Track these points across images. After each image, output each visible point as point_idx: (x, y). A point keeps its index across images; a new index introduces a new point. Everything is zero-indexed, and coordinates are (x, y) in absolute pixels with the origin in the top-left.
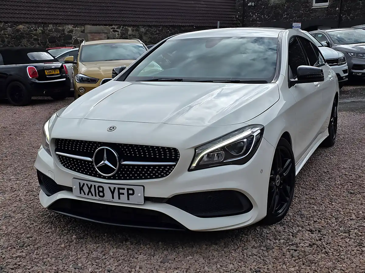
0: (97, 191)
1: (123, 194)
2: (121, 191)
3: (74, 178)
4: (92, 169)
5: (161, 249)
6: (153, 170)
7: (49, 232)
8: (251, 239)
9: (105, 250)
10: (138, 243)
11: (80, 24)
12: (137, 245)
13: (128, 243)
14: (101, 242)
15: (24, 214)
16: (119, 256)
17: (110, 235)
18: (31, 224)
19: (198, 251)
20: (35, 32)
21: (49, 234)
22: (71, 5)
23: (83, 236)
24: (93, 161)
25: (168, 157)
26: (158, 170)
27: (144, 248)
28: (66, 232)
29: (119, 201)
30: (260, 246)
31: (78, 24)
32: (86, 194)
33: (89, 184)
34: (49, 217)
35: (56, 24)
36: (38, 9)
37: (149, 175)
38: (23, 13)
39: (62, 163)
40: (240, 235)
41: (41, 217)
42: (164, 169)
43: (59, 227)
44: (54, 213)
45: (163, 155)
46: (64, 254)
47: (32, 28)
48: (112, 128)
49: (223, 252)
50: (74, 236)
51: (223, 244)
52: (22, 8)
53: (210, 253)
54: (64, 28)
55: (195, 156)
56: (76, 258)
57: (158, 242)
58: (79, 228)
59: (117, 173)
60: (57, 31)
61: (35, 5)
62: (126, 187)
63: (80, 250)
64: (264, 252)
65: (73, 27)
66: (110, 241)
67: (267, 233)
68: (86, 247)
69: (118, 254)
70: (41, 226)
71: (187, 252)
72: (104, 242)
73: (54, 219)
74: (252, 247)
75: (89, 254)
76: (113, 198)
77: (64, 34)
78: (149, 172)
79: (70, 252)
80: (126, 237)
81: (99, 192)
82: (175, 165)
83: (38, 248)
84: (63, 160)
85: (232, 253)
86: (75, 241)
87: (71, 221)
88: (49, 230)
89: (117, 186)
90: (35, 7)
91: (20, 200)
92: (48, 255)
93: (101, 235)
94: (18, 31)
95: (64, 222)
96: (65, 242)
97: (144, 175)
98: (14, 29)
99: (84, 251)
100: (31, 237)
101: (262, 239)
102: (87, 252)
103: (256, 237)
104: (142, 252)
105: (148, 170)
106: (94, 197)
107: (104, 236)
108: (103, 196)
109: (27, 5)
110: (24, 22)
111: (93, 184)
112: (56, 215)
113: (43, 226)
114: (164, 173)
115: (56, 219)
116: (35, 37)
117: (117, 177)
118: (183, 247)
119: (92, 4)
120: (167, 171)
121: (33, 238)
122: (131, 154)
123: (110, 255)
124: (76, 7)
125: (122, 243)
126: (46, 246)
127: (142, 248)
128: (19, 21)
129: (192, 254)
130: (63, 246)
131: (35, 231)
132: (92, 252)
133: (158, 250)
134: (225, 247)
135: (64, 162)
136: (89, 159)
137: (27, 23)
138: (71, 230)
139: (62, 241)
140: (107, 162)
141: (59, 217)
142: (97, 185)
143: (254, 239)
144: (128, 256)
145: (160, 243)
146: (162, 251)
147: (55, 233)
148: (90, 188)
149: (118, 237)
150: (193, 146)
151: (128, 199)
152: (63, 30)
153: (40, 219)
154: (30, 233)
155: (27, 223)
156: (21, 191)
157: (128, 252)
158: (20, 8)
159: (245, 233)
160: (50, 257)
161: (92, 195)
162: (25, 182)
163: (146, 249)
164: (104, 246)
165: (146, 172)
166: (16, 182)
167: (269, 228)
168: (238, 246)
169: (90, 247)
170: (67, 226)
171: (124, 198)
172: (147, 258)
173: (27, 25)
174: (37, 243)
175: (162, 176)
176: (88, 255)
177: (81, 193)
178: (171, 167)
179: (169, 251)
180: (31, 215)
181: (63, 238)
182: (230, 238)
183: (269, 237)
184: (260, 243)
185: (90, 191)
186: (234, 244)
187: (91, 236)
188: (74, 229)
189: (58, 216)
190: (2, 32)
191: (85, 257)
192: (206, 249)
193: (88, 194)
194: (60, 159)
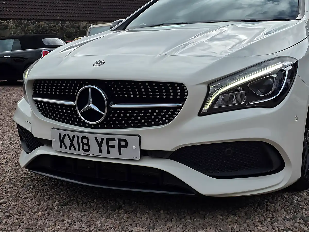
0: (81, 144)
1: (113, 146)
2: (111, 143)
3: (53, 128)
4: (75, 116)
5: (163, 219)
6: (152, 114)
7: (27, 198)
8: (280, 208)
9: (92, 220)
10: (134, 212)
11: (93, 21)
12: (132, 213)
13: (121, 212)
14: (88, 209)
15: (5, 177)
16: (108, 227)
17: (100, 202)
18: (9, 188)
19: (212, 223)
20: (54, 28)
21: (28, 199)
22: (85, 5)
23: (67, 202)
24: (75, 105)
25: (171, 97)
26: (159, 114)
27: (142, 218)
28: (48, 197)
29: (108, 156)
30: (294, 218)
31: (91, 21)
32: (68, 147)
33: (71, 134)
34: (33, 180)
35: (72, 21)
36: (57, 8)
37: (146, 121)
38: (44, 12)
39: (40, 111)
40: (264, 203)
41: (24, 180)
42: (166, 113)
43: (41, 191)
44: (39, 176)
45: (164, 94)
46: (39, 224)
47: (51, 25)
48: (99, 63)
49: (246, 225)
50: (56, 203)
51: (243, 214)
52: (44, 7)
53: (228, 225)
54: (79, 24)
55: (208, 95)
56: (53, 229)
57: (159, 211)
58: (64, 193)
59: (105, 119)
60: (73, 27)
61: (54, 5)
62: (117, 137)
63: (60, 219)
64: (302, 226)
65: (86, 23)
66: (99, 208)
67: (300, 202)
68: (69, 215)
69: (107, 226)
70: (20, 190)
71: (197, 224)
72: (92, 209)
73: (37, 183)
74: (283, 219)
75: (70, 224)
76: (101, 152)
77: (79, 29)
78: (146, 118)
79: (48, 222)
80: (119, 203)
81: (84, 144)
82: (180, 108)
83: (8, 216)
84: (42, 106)
85: (257, 226)
86: (56, 208)
87: (56, 185)
88: (28, 195)
89: (105, 137)
90: (54, 6)
91: (6, 163)
92: (20, 226)
93: (90, 201)
94: (39, 27)
95: (48, 186)
96: (44, 209)
97: (140, 121)
98: (37, 25)
99: (65, 220)
100: (5, 202)
101: (294, 208)
102: (68, 223)
103: (285, 205)
104: (138, 223)
105: (145, 114)
106: (77, 152)
107: (94, 202)
108: (88, 150)
109: (47, 5)
110: (45, 20)
111: (76, 134)
112: (41, 178)
113: (23, 190)
114: (167, 119)
115: (40, 183)
116: (54, 32)
117: (105, 124)
118: (191, 217)
119: (104, 4)
120: (171, 116)
121: (7, 204)
122: (124, 95)
123: (97, 226)
124: (89, 7)
125: (115, 211)
126: (19, 215)
127: (138, 218)
128: (40, 19)
129: (203, 227)
130: (40, 214)
131: (12, 196)
132: (75, 222)
133: (159, 221)
134: (247, 219)
135: (43, 109)
136: (72, 103)
137: (47, 20)
138: (54, 194)
139: (40, 208)
140: (92, 106)
141: (43, 181)
142: (81, 135)
143: (284, 208)
144: (120, 227)
145: (162, 212)
146: (164, 222)
147: (35, 198)
148: (72, 140)
149: (110, 204)
150: (206, 81)
151: (120, 153)
152: (79, 26)
153: (22, 182)
154: (5, 197)
155: (5, 187)
156: (11, 153)
157: (121, 223)
158: (41, 7)
159: (271, 200)
160: (21, 228)
161: (75, 149)
162: (18, 146)
163: (143, 219)
164: (91, 214)
165: (143, 118)
166: (9, 145)
167: (300, 195)
168: (264, 217)
169: (74, 216)
170: (51, 190)
171: (114, 152)
172: (144, 231)
173: (47, 22)
174: (10, 210)
175: (164, 123)
176: (69, 227)
177: (61, 147)
178: (176, 109)
179: (174, 222)
180: (12, 178)
181: (42, 205)
182: (251, 206)
183: (303, 207)
184: (293, 213)
185: (72, 144)
186: (258, 214)
187: (77, 202)
188: (58, 193)
189: (43, 179)
190: (26, 28)
191: (64, 228)
192: (222, 220)
193: (70, 149)
194: (38, 106)
